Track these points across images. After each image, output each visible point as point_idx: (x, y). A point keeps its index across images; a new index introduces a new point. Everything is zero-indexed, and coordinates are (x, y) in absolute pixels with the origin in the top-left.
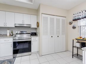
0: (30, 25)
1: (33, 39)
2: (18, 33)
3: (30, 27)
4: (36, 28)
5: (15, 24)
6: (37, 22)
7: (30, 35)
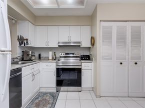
0: (79, 43)
1: (85, 66)
2: (63, 55)
3: (80, 46)
4: (89, 48)
5: (59, 43)
6: (92, 37)
7: (79, 58)
